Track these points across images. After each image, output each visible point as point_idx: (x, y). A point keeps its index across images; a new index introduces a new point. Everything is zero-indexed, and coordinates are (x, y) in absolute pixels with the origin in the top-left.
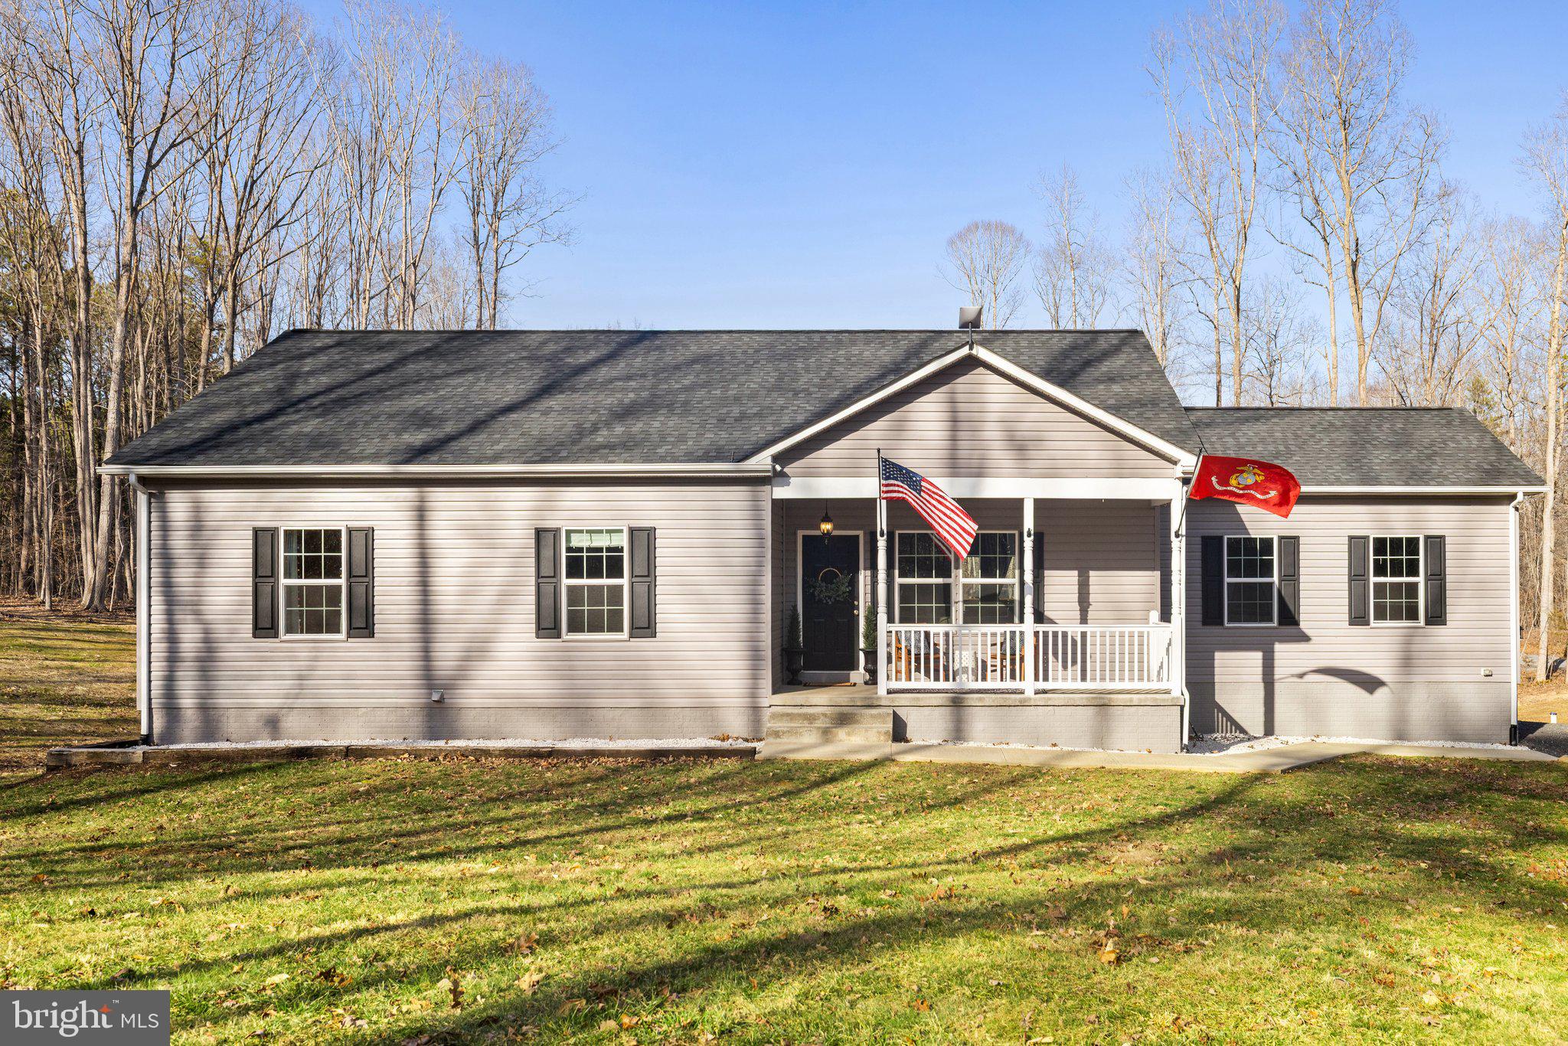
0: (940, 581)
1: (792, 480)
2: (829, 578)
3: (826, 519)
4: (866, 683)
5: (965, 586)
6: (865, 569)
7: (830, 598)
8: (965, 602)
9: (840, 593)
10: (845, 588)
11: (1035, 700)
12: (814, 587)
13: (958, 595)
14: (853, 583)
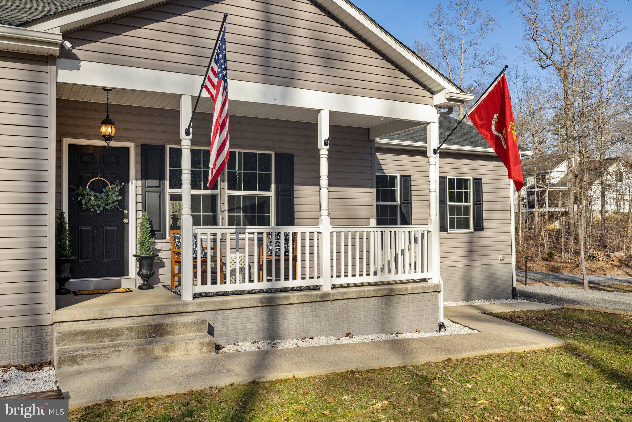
0: (208, 192)
1: (82, 64)
2: (98, 187)
3: (108, 122)
4: (140, 288)
5: (229, 197)
6: (136, 179)
7: (99, 206)
8: (230, 210)
9: (110, 202)
10: (115, 197)
11: (334, 294)
12: (83, 195)
13: (223, 205)
14: (124, 192)
